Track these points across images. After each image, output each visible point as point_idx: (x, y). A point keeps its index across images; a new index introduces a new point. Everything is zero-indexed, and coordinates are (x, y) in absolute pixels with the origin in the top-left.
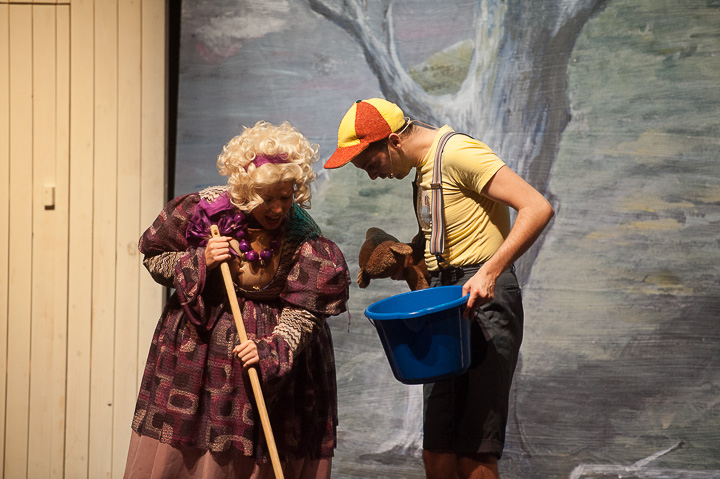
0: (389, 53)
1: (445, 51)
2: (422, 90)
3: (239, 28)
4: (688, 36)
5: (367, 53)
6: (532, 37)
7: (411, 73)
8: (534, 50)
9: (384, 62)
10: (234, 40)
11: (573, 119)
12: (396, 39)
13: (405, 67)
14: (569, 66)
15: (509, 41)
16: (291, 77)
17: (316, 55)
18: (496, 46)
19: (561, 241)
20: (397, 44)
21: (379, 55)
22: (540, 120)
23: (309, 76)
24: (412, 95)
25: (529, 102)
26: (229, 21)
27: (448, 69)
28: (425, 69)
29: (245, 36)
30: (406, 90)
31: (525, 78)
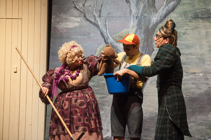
0: (107, 32)
1: (121, 32)
2: (115, 42)
3: (67, 25)
4: (184, 29)
5: (101, 32)
6: (144, 29)
7: (112, 37)
8: (145, 32)
9: (105, 35)
10: (66, 28)
11: (155, 50)
12: (108, 29)
13: (111, 36)
14: (154, 36)
15: (138, 29)
16: (81, 38)
17: (87, 32)
18: (135, 31)
19: (151, 82)
20: (109, 30)
21: (104, 33)
22: (146, 50)
23: (86, 38)
24: (113, 43)
25: (143, 46)
26: (64, 23)
27: (122, 37)
28: (116, 37)
29: (69, 27)
30: (111, 42)
31: (142, 39)
